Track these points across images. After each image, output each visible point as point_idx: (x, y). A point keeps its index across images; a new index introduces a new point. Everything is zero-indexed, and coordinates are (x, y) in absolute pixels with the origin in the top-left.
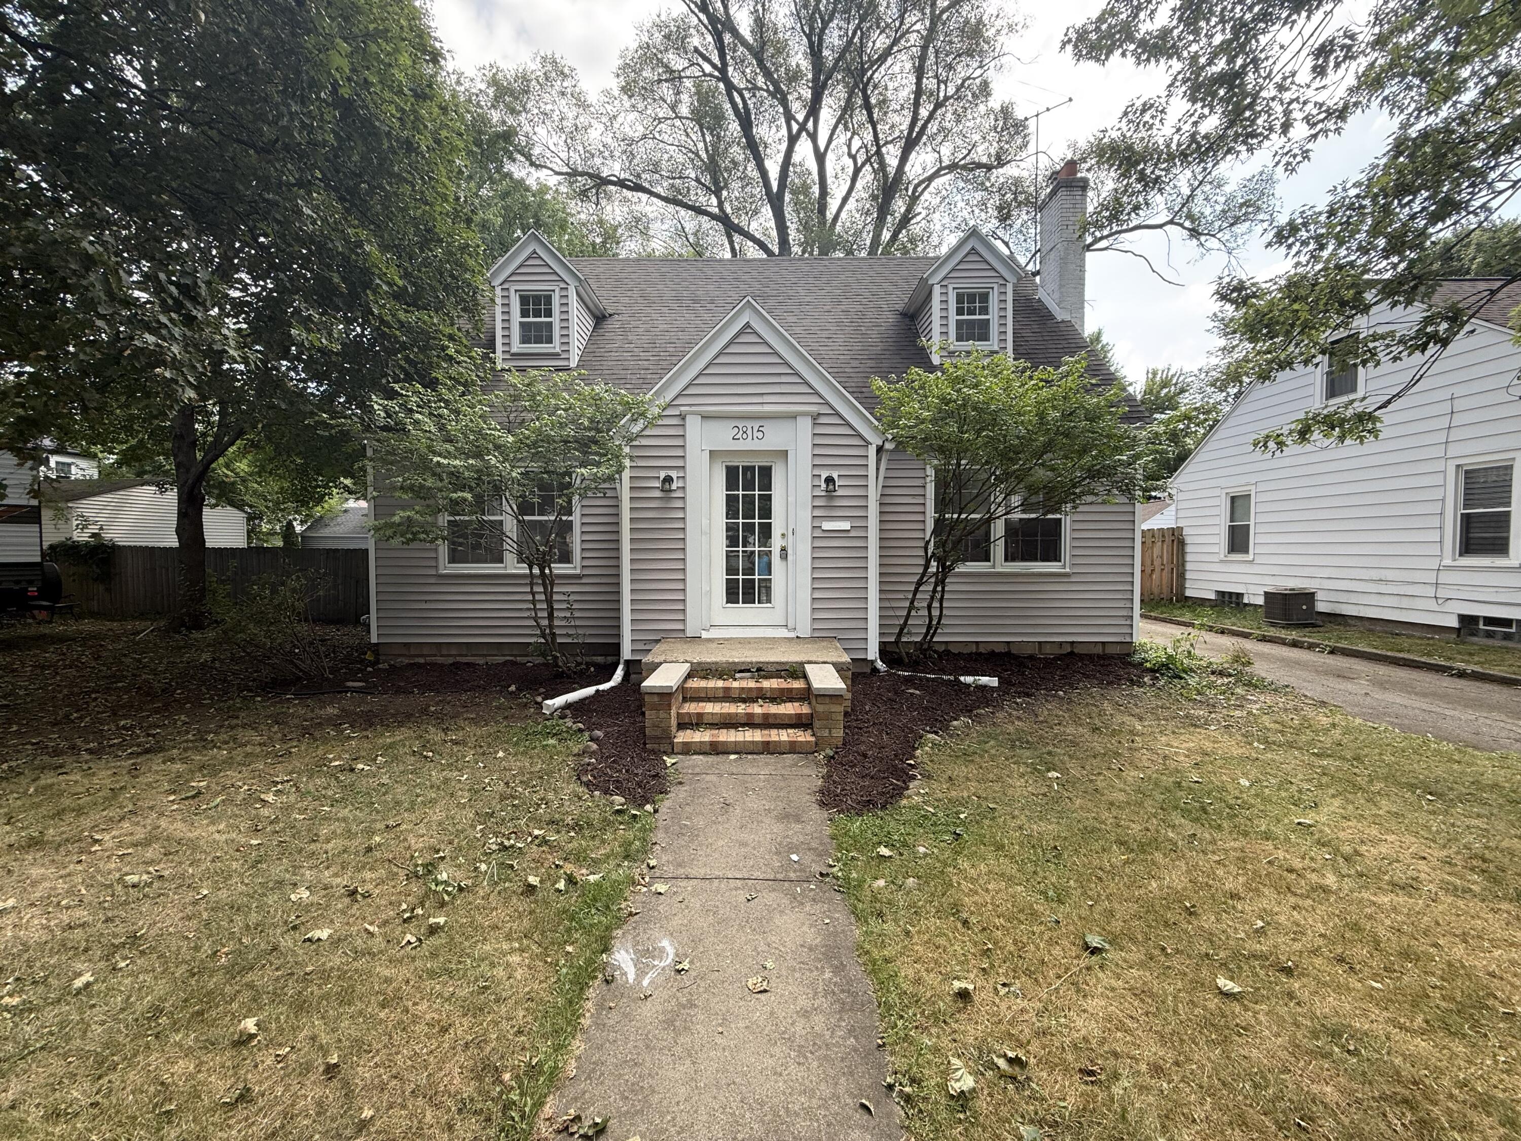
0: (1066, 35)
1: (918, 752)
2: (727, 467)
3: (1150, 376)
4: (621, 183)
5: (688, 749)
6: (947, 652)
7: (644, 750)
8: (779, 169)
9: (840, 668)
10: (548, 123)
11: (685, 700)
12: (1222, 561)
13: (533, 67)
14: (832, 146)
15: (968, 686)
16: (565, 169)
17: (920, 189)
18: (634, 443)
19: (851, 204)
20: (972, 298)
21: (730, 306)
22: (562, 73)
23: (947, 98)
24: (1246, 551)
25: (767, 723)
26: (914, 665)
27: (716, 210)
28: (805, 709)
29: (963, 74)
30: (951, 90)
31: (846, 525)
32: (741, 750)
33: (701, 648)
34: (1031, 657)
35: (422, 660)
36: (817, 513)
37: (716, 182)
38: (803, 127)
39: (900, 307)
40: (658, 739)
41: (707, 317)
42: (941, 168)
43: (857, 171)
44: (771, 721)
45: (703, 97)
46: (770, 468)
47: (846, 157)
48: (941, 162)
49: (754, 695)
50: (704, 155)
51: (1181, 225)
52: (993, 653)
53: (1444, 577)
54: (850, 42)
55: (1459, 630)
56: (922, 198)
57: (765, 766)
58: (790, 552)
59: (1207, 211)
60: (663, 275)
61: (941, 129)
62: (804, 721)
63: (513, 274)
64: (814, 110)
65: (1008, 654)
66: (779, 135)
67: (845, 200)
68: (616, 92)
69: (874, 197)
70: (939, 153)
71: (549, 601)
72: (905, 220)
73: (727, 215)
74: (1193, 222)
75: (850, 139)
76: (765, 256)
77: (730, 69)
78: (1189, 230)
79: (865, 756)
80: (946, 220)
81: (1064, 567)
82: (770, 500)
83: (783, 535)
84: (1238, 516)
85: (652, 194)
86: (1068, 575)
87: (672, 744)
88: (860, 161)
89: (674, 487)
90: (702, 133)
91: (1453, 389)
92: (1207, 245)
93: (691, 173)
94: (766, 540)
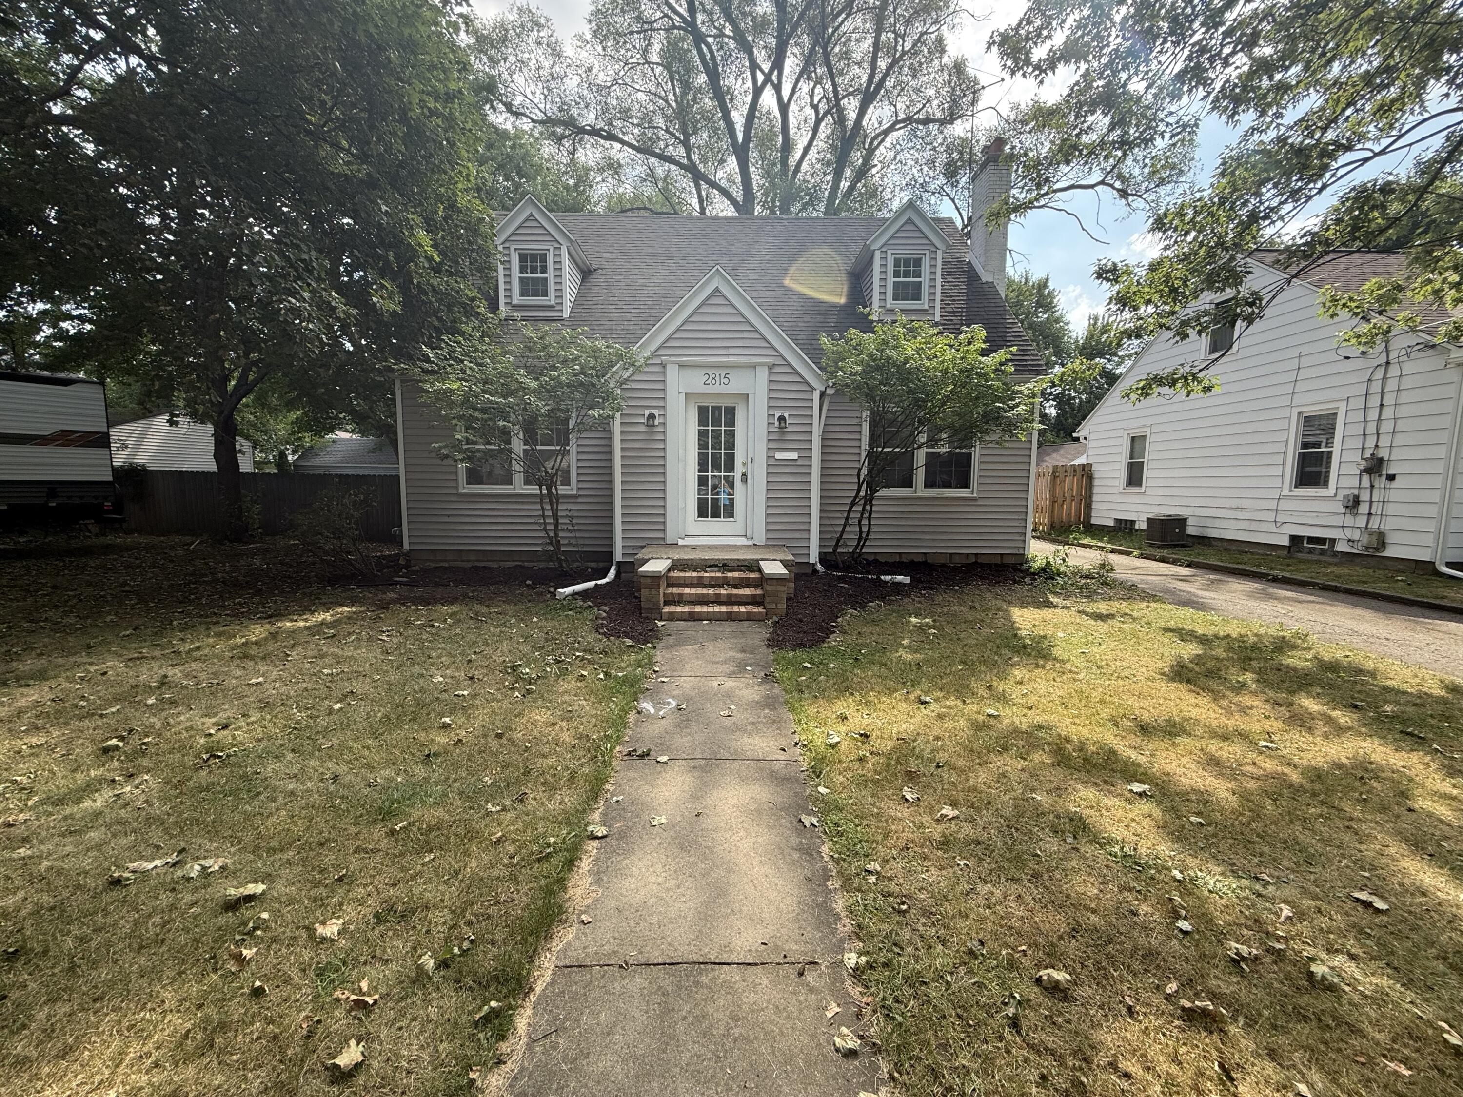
0: (991, 37)
1: (840, 620)
2: (699, 407)
3: (1092, 322)
4: (594, 132)
5: (672, 617)
6: (876, 561)
7: (640, 616)
8: (744, 120)
9: (786, 564)
10: (525, 70)
11: (669, 585)
12: (1121, 493)
13: (512, 19)
14: (795, 98)
15: (886, 582)
16: (543, 118)
17: (876, 143)
18: (624, 386)
19: (813, 154)
20: (907, 262)
22: (538, 23)
23: (904, 53)
24: (1140, 485)
25: (730, 601)
26: (847, 568)
27: (684, 160)
28: (759, 592)
29: (920, 29)
30: (908, 46)
31: (794, 456)
32: (712, 618)
33: (678, 550)
34: (943, 565)
35: (446, 565)
36: (771, 445)
37: (685, 131)
38: (768, 79)
39: (847, 267)
40: (650, 609)
42: (897, 122)
43: (818, 121)
44: (733, 599)
46: (734, 408)
47: (809, 108)
48: (897, 116)
49: (720, 582)
50: (674, 104)
51: (1112, 186)
52: (912, 562)
53: (1283, 505)
55: (1289, 547)
56: (877, 152)
57: (728, 627)
58: (749, 476)
59: (1136, 171)
60: (640, 232)
61: (900, 83)
62: (758, 599)
63: (513, 234)
64: (778, 64)
65: (925, 563)
66: (745, 87)
67: (807, 149)
68: (588, 36)
69: (833, 147)
70: (895, 106)
71: (556, 517)
72: (861, 173)
73: (694, 165)
74: (1123, 182)
75: (813, 90)
76: (733, 212)
78: (1118, 190)
79: (801, 621)
81: (972, 493)
82: (734, 436)
83: (744, 463)
84: (1136, 454)
85: (623, 143)
86: (975, 499)
87: (661, 613)
88: (822, 112)
89: (656, 423)
90: (672, 82)
91: (1301, 349)
92: (1134, 205)
93: (660, 121)
94: (730, 467)
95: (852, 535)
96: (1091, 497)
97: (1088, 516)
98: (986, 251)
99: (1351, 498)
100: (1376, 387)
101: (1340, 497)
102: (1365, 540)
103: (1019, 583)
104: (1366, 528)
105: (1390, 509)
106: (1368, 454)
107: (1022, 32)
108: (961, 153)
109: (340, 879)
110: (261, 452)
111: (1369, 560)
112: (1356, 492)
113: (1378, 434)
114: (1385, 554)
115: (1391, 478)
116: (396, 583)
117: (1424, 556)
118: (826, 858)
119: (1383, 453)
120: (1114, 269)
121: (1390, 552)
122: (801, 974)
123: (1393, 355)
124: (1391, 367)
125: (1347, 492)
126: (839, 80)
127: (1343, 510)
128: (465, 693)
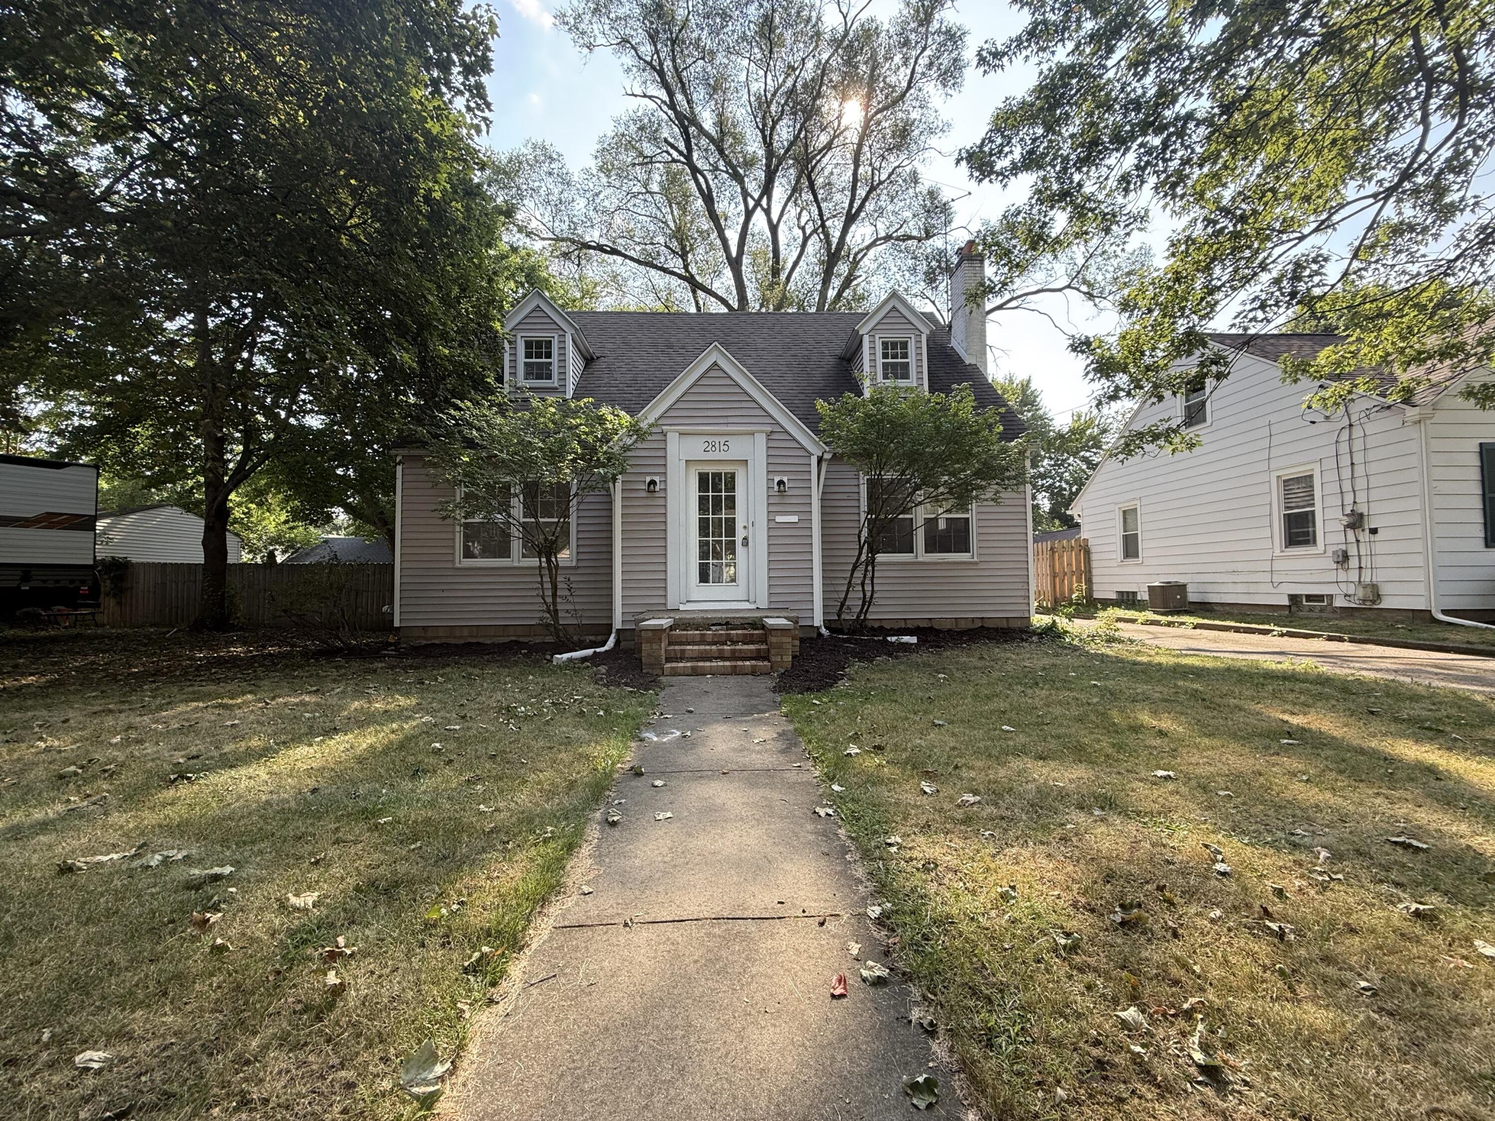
0: (960, 154)
1: (847, 670)
2: (700, 474)
4: (600, 248)
5: (675, 673)
6: (881, 628)
7: (641, 672)
8: (737, 237)
10: (535, 196)
11: (670, 644)
12: (1119, 566)
13: (526, 152)
14: (784, 218)
15: (892, 643)
16: (551, 236)
17: (860, 256)
18: (626, 454)
19: (802, 267)
20: (894, 345)
21: (697, 351)
22: (550, 157)
23: (881, 183)
24: (1137, 556)
25: (734, 656)
26: (852, 632)
27: (682, 272)
28: (763, 647)
29: (894, 163)
30: (884, 177)
31: (794, 519)
32: (716, 672)
33: (680, 613)
34: (950, 629)
35: (437, 642)
36: (772, 509)
37: (683, 248)
38: (758, 203)
39: (838, 352)
40: (652, 665)
41: (679, 359)
42: (877, 239)
43: (806, 239)
44: (737, 655)
45: (673, 178)
46: (734, 474)
47: (796, 228)
48: (877, 234)
49: (724, 639)
50: (672, 225)
51: (1078, 289)
52: (918, 626)
53: (1277, 566)
54: (797, 137)
55: (1290, 606)
56: (862, 263)
57: (732, 680)
58: (750, 540)
59: (1100, 278)
60: (641, 325)
61: (878, 207)
62: (762, 654)
63: (519, 323)
64: (767, 189)
65: (931, 629)
66: (738, 210)
67: (796, 264)
68: (595, 172)
69: (821, 262)
70: (875, 226)
71: (555, 589)
72: (847, 282)
73: (692, 276)
74: (1088, 287)
75: (800, 214)
76: (726, 311)
77: (695, 156)
78: (1084, 293)
79: (808, 672)
80: (882, 281)
81: (973, 557)
82: (734, 501)
83: (745, 527)
84: (1129, 528)
85: (626, 257)
86: (976, 563)
87: (663, 669)
88: (808, 232)
89: (657, 488)
90: (671, 207)
91: (1270, 417)
92: (1101, 306)
93: (661, 239)
94: (731, 531)
95: (855, 601)
96: (1090, 572)
97: (1090, 590)
98: (967, 337)
99: (1340, 553)
100: (1344, 448)
101: (1330, 553)
102: (1361, 593)
103: (1026, 641)
104: (1360, 582)
105: (1379, 561)
106: (1348, 510)
107: (986, 149)
108: (939, 261)
109: (317, 862)
110: (249, 553)
111: (1368, 613)
112: (1344, 547)
113: (1354, 491)
114: (1381, 606)
115: (1374, 531)
116: (385, 656)
117: (1419, 604)
118: (843, 838)
119: (1362, 509)
120: (1087, 343)
121: (1386, 604)
122: (822, 924)
123: (1354, 418)
124: (1354, 428)
125: (1335, 548)
126: (824, 205)
127: (1335, 566)
128: (457, 727)
